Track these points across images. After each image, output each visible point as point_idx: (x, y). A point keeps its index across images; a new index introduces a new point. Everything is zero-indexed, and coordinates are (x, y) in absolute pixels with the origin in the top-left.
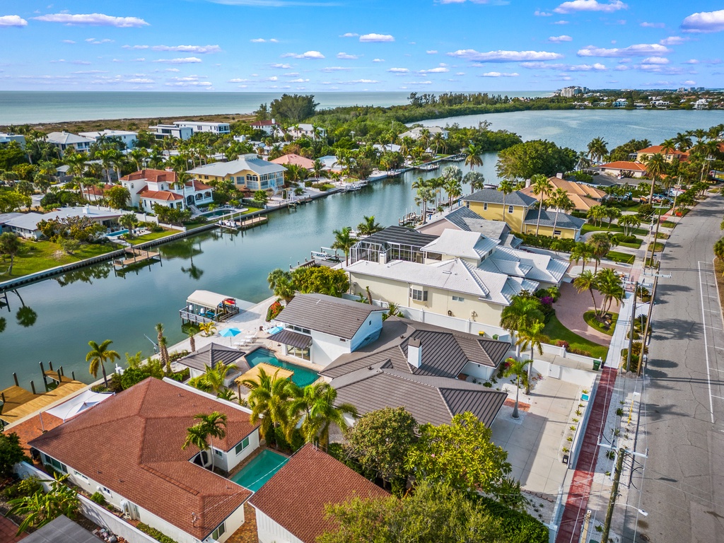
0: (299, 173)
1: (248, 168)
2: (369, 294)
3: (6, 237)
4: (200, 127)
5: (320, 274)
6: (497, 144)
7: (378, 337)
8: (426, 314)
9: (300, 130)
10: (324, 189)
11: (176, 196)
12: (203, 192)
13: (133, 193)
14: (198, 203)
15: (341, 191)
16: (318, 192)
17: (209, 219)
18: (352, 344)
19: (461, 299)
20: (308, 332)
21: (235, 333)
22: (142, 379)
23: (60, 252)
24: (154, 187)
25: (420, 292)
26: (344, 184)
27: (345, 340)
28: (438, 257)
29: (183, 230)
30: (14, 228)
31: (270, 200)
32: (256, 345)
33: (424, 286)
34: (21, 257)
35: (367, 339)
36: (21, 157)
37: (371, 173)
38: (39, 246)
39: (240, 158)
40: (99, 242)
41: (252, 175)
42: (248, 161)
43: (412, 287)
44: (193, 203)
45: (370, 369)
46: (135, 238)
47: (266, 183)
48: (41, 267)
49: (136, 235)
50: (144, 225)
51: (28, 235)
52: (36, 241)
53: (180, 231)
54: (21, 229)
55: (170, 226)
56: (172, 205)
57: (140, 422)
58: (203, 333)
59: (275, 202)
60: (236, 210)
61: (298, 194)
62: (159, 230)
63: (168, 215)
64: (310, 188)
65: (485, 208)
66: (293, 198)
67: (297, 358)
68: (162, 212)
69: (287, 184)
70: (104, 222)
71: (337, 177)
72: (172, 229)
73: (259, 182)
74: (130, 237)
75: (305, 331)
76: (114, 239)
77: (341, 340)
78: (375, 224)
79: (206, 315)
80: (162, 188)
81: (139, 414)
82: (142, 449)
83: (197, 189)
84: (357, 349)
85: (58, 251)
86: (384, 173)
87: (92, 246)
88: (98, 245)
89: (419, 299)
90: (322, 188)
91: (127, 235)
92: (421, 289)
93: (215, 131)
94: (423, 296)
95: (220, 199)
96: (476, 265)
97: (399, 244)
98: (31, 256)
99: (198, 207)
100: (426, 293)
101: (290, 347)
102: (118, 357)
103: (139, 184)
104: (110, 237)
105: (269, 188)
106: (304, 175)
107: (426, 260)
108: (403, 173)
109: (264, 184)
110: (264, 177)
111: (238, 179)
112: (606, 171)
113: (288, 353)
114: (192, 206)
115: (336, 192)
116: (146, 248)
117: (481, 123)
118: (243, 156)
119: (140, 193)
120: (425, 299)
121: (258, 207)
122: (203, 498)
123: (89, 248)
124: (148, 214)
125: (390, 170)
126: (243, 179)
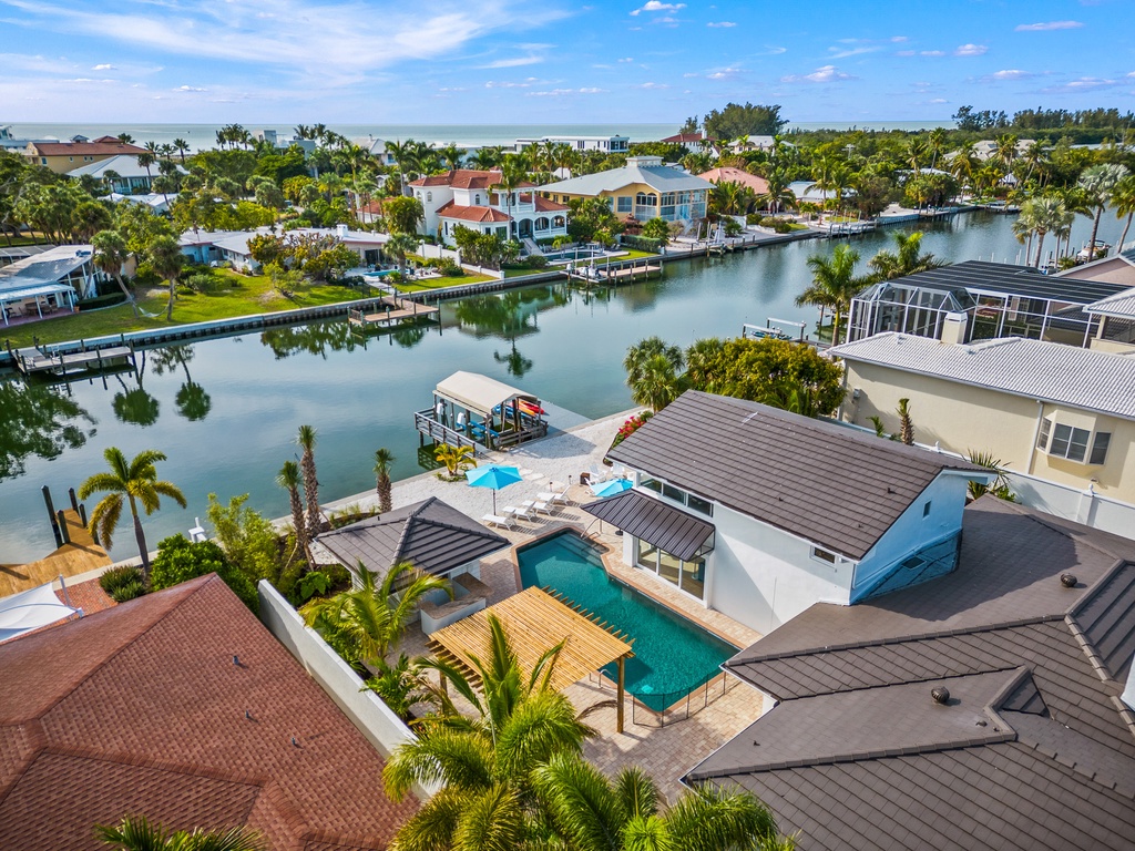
0: (737, 196)
1: (641, 180)
2: (907, 422)
4: (581, 144)
5: (762, 354)
7: (950, 563)
8: (1101, 507)
10: (787, 230)
11: (497, 215)
12: (550, 216)
13: (429, 211)
14: (538, 235)
15: (818, 235)
16: (771, 233)
17: (551, 263)
18: (858, 573)
20: (706, 508)
21: (505, 478)
23: (273, 293)
24: (463, 198)
25: (1081, 435)
26: (827, 224)
27: (831, 558)
29: (498, 276)
30: (226, 251)
31: (675, 241)
33: (1102, 416)
34: (208, 295)
35: (910, 563)
36: (298, 166)
37: (883, 207)
38: (245, 281)
39: (629, 164)
40: (346, 283)
41: (647, 192)
42: (643, 168)
43: (1054, 417)
44: (531, 236)
45: (945, 700)
46: (410, 283)
47: (672, 211)
48: (229, 312)
49: (413, 278)
50: (433, 263)
51: (239, 264)
52: (250, 274)
53: (493, 278)
55: (477, 269)
56: (488, 231)
59: (681, 245)
61: (730, 235)
62: (457, 273)
63: (482, 249)
64: (756, 228)
66: (719, 238)
67: (662, 580)
68: (467, 239)
69: (712, 218)
70: (367, 253)
71: (815, 211)
72: (481, 274)
73: (658, 208)
74: (400, 280)
75: (694, 503)
76: (372, 280)
77: (818, 553)
80: (478, 201)
83: (539, 208)
84: (871, 597)
85: (270, 296)
87: (330, 289)
88: (341, 288)
89: (1076, 453)
90: (782, 227)
91: (395, 276)
92: (1088, 424)
94: (1097, 448)
95: (580, 234)
98: (226, 294)
99: (539, 243)
100: (1103, 439)
101: (645, 547)
103: (439, 194)
104: (367, 278)
105: (675, 221)
106: (747, 201)
108: (952, 214)
109: (668, 211)
110: (668, 200)
111: (621, 201)
113: (641, 561)
114: (528, 241)
115: (809, 237)
116: (419, 300)
118: (635, 158)
119: (440, 211)
120: (1098, 457)
121: (648, 251)
123: (324, 290)
124: (445, 247)
125: (924, 207)
126: (630, 202)
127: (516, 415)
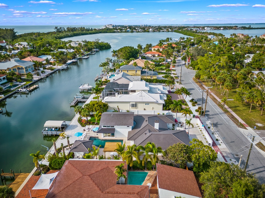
0: (39, 64)
1: (17, 64)
7: (136, 123)
8: (138, 111)
9: (21, 45)
10: (52, 70)
12: (2, 78)
15: (59, 70)
19: (148, 104)
20: (113, 127)
25: (134, 104)
26: (59, 67)
27: (129, 127)
28: (134, 91)
29: (3, 96)
31: (34, 77)
32: (89, 136)
33: (136, 102)
37: (67, 61)
39: (11, 61)
41: (20, 67)
42: (15, 61)
43: (131, 103)
45: (146, 134)
58: (61, 138)
59: (36, 78)
60: (21, 83)
61: (43, 73)
65: (128, 72)
66: (42, 75)
67: (108, 137)
69: (36, 70)
73: (24, 70)
77: (127, 126)
81: (84, 175)
82: (98, 187)
84: (133, 128)
86: (71, 61)
89: (134, 106)
92: (134, 103)
94: (135, 105)
95: (10, 80)
96: (148, 92)
97: (119, 89)
100: (136, 104)
105: (29, 72)
106: (42, 65)
107: (130, 93)
108: (77, 60)
109: (27, 70)
110: (26, 68)
111: (14, 69)
112: (147, 55)
113: (105, 136)
115: (57, 70)
117: (96, 40)
118: (13, 59)
120: (136, 106)
121: (30, 81)
122: (137, 194)
125: (72, 59)
126: (16, 69)
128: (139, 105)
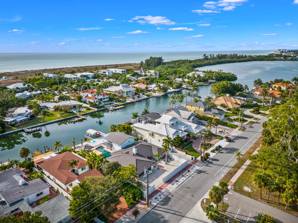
0: (140, 90)
1: (122, 89)
3: (43, 111)
4: (116, 71)
5: (123, 126)
6: (225, 78)
8: (151, 141)
9: (150, 72)
11: (96, 98)
12: (105, 97)
13: (84, 97)
14: (103, 100)
15: (154, 97)
16: (146, 97)
17: (105, 106)
18: (121, 147)
19: (162, 136)
21: (94, 142)
22: (66, 152)
23: (59, 116)
24: (90, 95)
26: (157, 94)
28: (159, 123)
29: (96, 109)
30: (48, 107)
31: (128, 100)
32: (100, 146)
33: (152, 132)
34: (48, 116)
36: (55, 83)
37: (167, 90)
38: (53, 113)
39: (120, 86)
40: (70, 113)
41: (123, 91)
42: (123, 86)
43: (149, 132)
44: (102, 101)
45: (122, 153)
46: (81, 112)
47: (128, 94)
48: (53, 119)
49: (81, 111)
50: (85, 107)
51: (51, 110)
52: (53, 111)
53: (95, 110)
54: (50, 108)
55: (93, 108)
56: (94, 101)
57: (61, 161)
58: (88, 142)
59: (129, 100)
60: (115, 103)
61: (138, 98)
62: (89, 109)
63: (93, 105)
64: (144, 96)
65: (192, 107)
66: (136, 99)
67: (109, 150)
68: (91, 103)
69: (136, 94)
70: (73, 106)
71: (154, 91)
72: (93, 109)
73: (125, 94)
74: (80, 111)
75: (111, 143)
76: (75, 112)
77: (119, 145)
78: (148, 111)
79: (91, 136)
80: (92, 96)
81: (61, 159)
82: (59, 167)
83: (103, 96)
84: (123, 148)
85: (58, 116)
86: (173, 90)
87: (68, 114)
88: (70, 114)
89: (151, 135)
90: (148, 96)
91: (79, 111)
93: (121, 73)
94: (152, 135)
95: (111, 99)
96: (169, 126)
98: (51, 116)
99: (104, 102)
100: (153, 134)
101: (108, 147)
102: (62, 146)
103: (86, 94)
104: (74, 111)
105: (129, 96)
106: (142, 91)
107: (156, 124)
108: (182, 90)
111: (119, 92)
112: (255, 92)
113: (107, 148)
114: (101, 102)
115: (153, 97)
116: (83, 115)
117: (219, 70)
119: (86, 97)
120: (153, 136)
121: (123, 102)
122: (68, 177)
123: (67, 114)
124: (87, 104)
126: (120, 92)
127: (97, 134)
128: (155, 135)
